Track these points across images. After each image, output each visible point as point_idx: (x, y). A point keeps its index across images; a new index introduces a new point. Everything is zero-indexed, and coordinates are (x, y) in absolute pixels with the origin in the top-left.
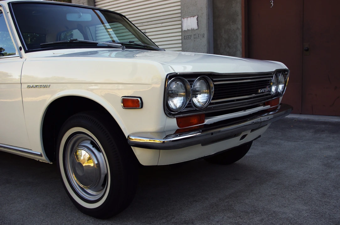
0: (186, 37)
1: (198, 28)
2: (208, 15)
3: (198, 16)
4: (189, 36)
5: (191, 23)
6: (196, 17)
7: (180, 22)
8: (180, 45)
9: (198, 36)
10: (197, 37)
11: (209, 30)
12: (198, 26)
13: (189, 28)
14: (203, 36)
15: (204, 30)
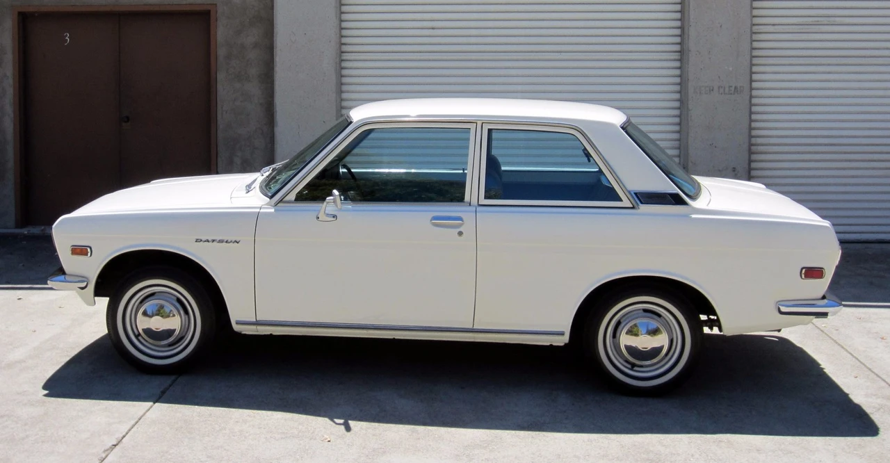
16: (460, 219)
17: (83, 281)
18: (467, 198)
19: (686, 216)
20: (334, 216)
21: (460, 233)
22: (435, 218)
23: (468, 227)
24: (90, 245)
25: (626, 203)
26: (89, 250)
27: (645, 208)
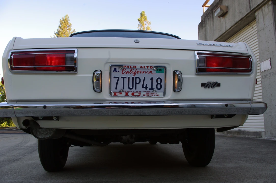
4: (266, 76)
5: (266, 65)
6: (269, 59)
9: (272, 74)
10: (271, 75)
12: (271, 66)
13: (266, 69)
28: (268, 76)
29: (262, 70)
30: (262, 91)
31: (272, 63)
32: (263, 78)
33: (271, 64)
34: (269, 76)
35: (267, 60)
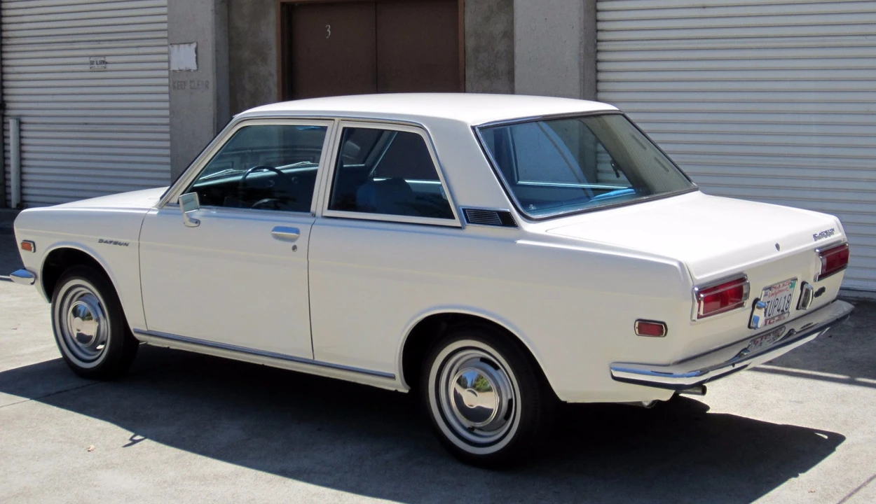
0: (176, 85)
1: (198, 67)
2: (217, 44)
3: (197, 43)
4: (183, 84)
5: (184, 58)
6: (194, 46)
7: (165, 57)
8: (166, 97)
9: (198, 85)
10: (196, 86)
11: (217, 73)
12: (197, 64)
13: (182, 67)
14: (207, 87)
15: (208, 75)
16: (297, 231)
17: (30, 277)
18: (313, 209)
19: (513, 241)
20: (197, 222)
21: (294, 248)
22: (277, 229)
23: (301, 242)
24: (34, 240)
25: (456, 222)
26: (32, 246)
27: (473, 229)
28: (188, 87)
29: (174, 67)
30: (170, 120)
31: (199, 57)
32: (174, 87)
33: (197, 58)
34: (191, 88)
35: (187, 45)
